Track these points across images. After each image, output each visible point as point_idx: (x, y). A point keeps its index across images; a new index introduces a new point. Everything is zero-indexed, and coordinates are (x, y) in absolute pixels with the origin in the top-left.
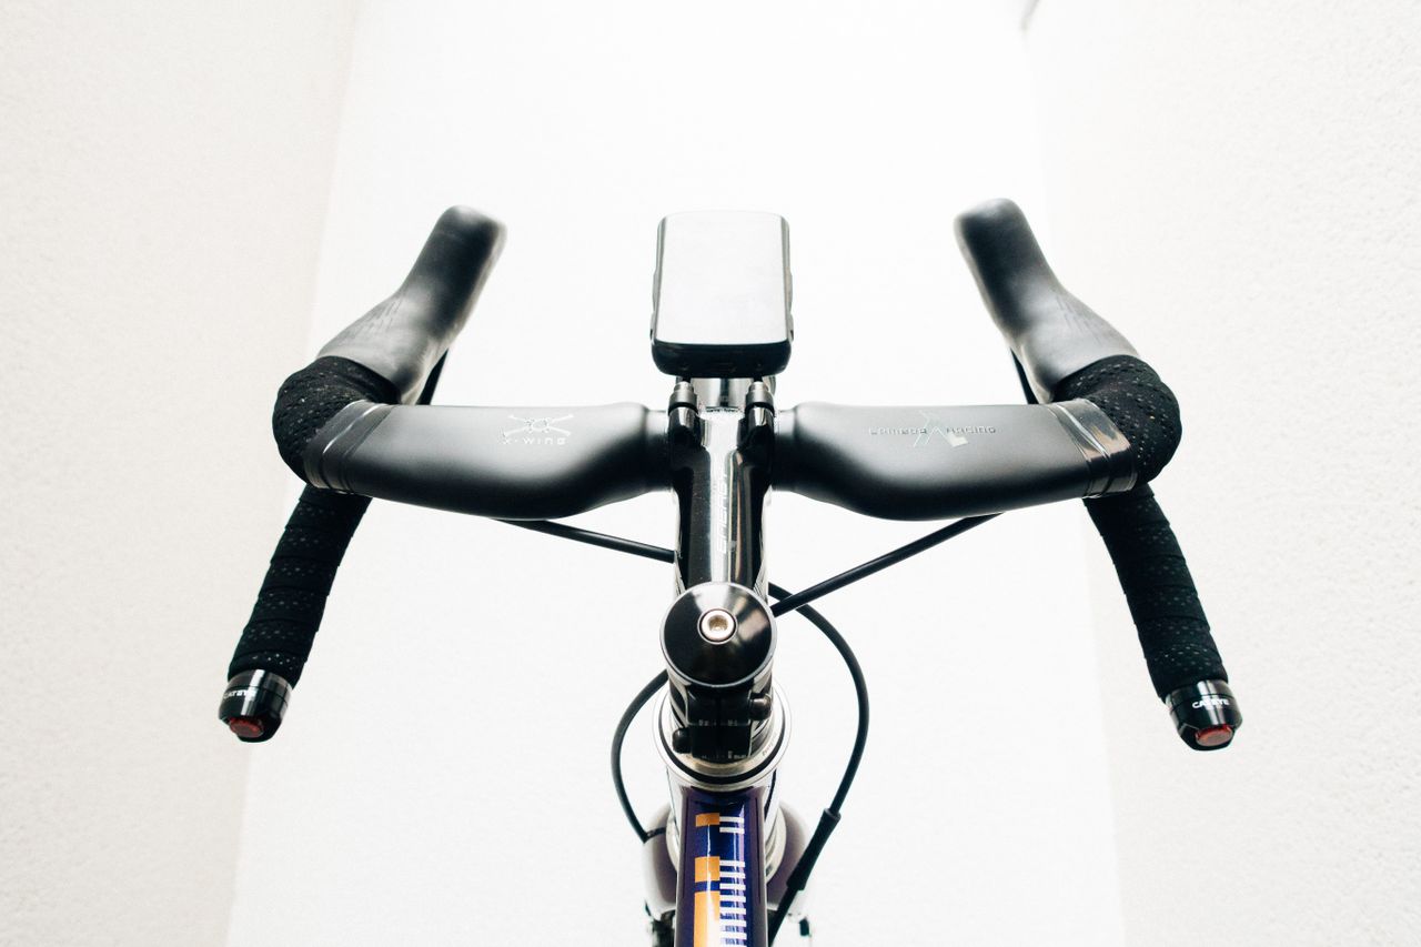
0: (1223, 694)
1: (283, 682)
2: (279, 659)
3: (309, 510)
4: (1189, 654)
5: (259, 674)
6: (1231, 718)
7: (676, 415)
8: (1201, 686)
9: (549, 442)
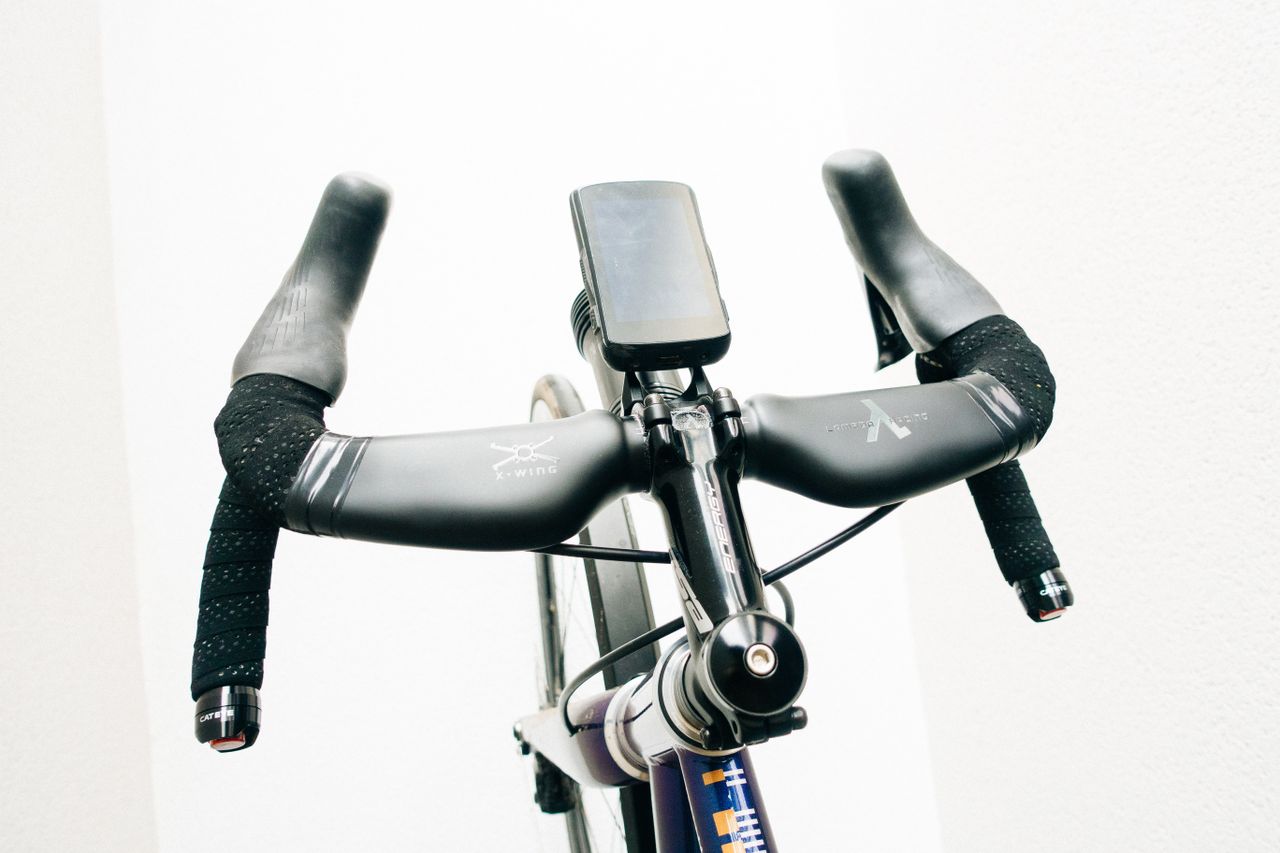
0: (1060, 581)
1: (250, 690)
2: (245, 670)
3: (238, 511)
4: (1033, 549)
5: (226, 691)
6: (1066, 599)
7: (657, 432)
8: (1043, 576)
9: (541, 471)
